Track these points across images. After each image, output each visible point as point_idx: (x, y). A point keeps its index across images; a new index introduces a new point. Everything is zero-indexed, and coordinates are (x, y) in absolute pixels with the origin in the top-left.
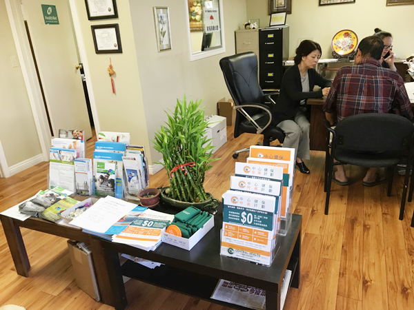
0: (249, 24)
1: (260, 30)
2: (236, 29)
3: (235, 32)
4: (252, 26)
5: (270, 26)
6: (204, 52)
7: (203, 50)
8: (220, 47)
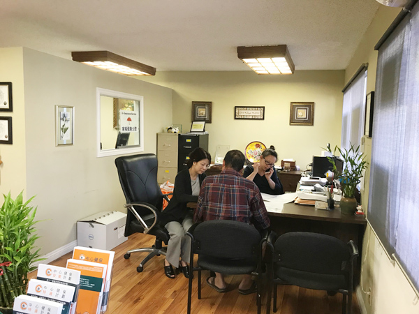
0: (171, 128)
1: (179, 135)
2: (159, 131)
3: (157, 134)
4: (173, 130)
5: (191, 132)
6: (117, 150)
7: (116, 148)
8: (139, 146)
